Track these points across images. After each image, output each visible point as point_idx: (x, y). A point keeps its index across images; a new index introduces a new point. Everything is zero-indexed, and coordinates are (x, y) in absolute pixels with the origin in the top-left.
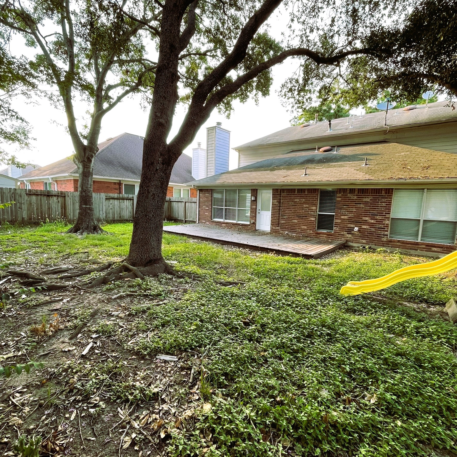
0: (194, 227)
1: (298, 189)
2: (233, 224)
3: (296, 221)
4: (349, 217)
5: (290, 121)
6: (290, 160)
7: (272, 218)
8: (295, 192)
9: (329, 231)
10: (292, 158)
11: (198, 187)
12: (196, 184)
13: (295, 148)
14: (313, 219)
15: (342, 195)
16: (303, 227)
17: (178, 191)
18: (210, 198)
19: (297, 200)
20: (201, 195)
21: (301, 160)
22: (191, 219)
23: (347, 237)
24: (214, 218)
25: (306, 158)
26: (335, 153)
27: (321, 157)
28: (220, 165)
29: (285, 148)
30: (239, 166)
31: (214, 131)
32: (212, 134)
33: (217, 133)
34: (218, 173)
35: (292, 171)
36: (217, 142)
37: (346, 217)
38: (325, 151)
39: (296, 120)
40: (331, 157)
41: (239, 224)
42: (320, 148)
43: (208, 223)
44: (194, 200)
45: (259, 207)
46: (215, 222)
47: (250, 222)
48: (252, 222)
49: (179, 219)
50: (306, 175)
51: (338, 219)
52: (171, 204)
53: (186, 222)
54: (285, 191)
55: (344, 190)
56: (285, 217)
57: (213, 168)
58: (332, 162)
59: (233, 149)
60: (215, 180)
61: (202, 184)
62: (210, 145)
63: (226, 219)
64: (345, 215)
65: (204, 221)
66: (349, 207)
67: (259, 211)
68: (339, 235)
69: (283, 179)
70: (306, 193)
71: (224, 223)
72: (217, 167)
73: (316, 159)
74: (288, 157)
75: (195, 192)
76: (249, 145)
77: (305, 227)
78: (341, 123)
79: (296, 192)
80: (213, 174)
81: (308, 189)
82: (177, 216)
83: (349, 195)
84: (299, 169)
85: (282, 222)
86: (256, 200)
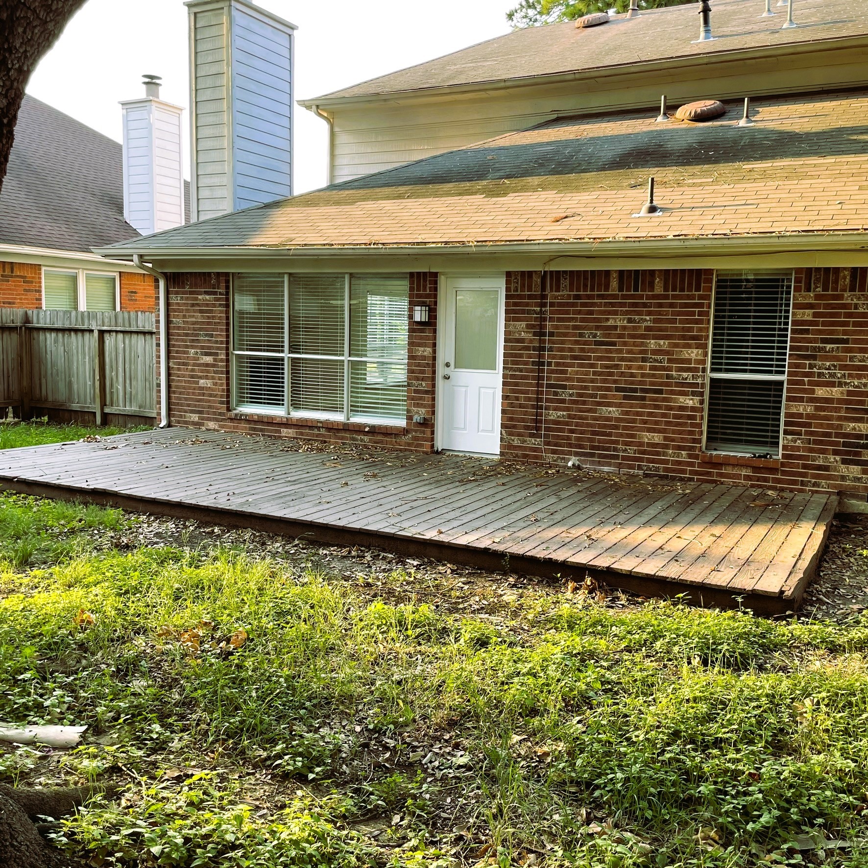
0: (152, 450)
1: (621, 273)
2: (332, 428)
3: (613, 412)
4: (849, 393)
5: (510, 16)
6: (557, 152)
7: (505, 397)
8: (607, 288)
9: (761, 450)
10: (567, 143)
11: (159, 263)
12: (153, 249)
13: (569, 104)
14: (690, 402)
15: (817, 297)
16: (647, 437)
17: (63, 283)
18: (219, 312)
19: (619, 321)
20: (174, 299)
21: (608, 153)
22: (132, 408)
23: (843, 478)
24: (241, 402)
25: (628, 146)
26: (742, 123)
27: (691, 140)
28: (253, 171)
29: (525, 107)
30: (332, 176)
31: (225, 19)
32: (213, 31)
33: (237, 30)
34: (244, 206)
35: (585, 197)
36: (243, 69)
37: (836, 392)
38: (699, 117)
39: (531, 12)
40: (735, 142)
41: (359, 429)
42: (676, 107)
43: (212, 425)
44: (144, 321)
45: (446, 350)
46: (249, 420)
47: (409, 418)
48: (417, 418)
49: (75, 406)
50: (653, 209)
51: (801, 399)
52: (30, 340)
53: (106, 420)
54: (565, 283)
55: (829, 275)
56: (565, 395)
57: (224, 180)
58: (748, 158)
59: (307, 105)
60: (244, 232)
61: (178, 249)
62: (209, 82)
63: (296, 405)
64: (832, 384)
65: (195, 417)
66: (850, 350)
67: (447, 371)
68: (805, 466)
69: (558, 231)
70: (659, 290)
71: (288, 424)
72: (242, 180)
73: (670, 146)
74: (545, 140)
75: (145, 288)
76: (372, 90)
77: (657, 438)
78: (734, 13)
79: (614, 284)
80: (227, 207)
81: (667, 272)
82: (62, 395)
83: (848, 298)
84: (611, 188)
85: (553, 415)
86: (431, 323)
